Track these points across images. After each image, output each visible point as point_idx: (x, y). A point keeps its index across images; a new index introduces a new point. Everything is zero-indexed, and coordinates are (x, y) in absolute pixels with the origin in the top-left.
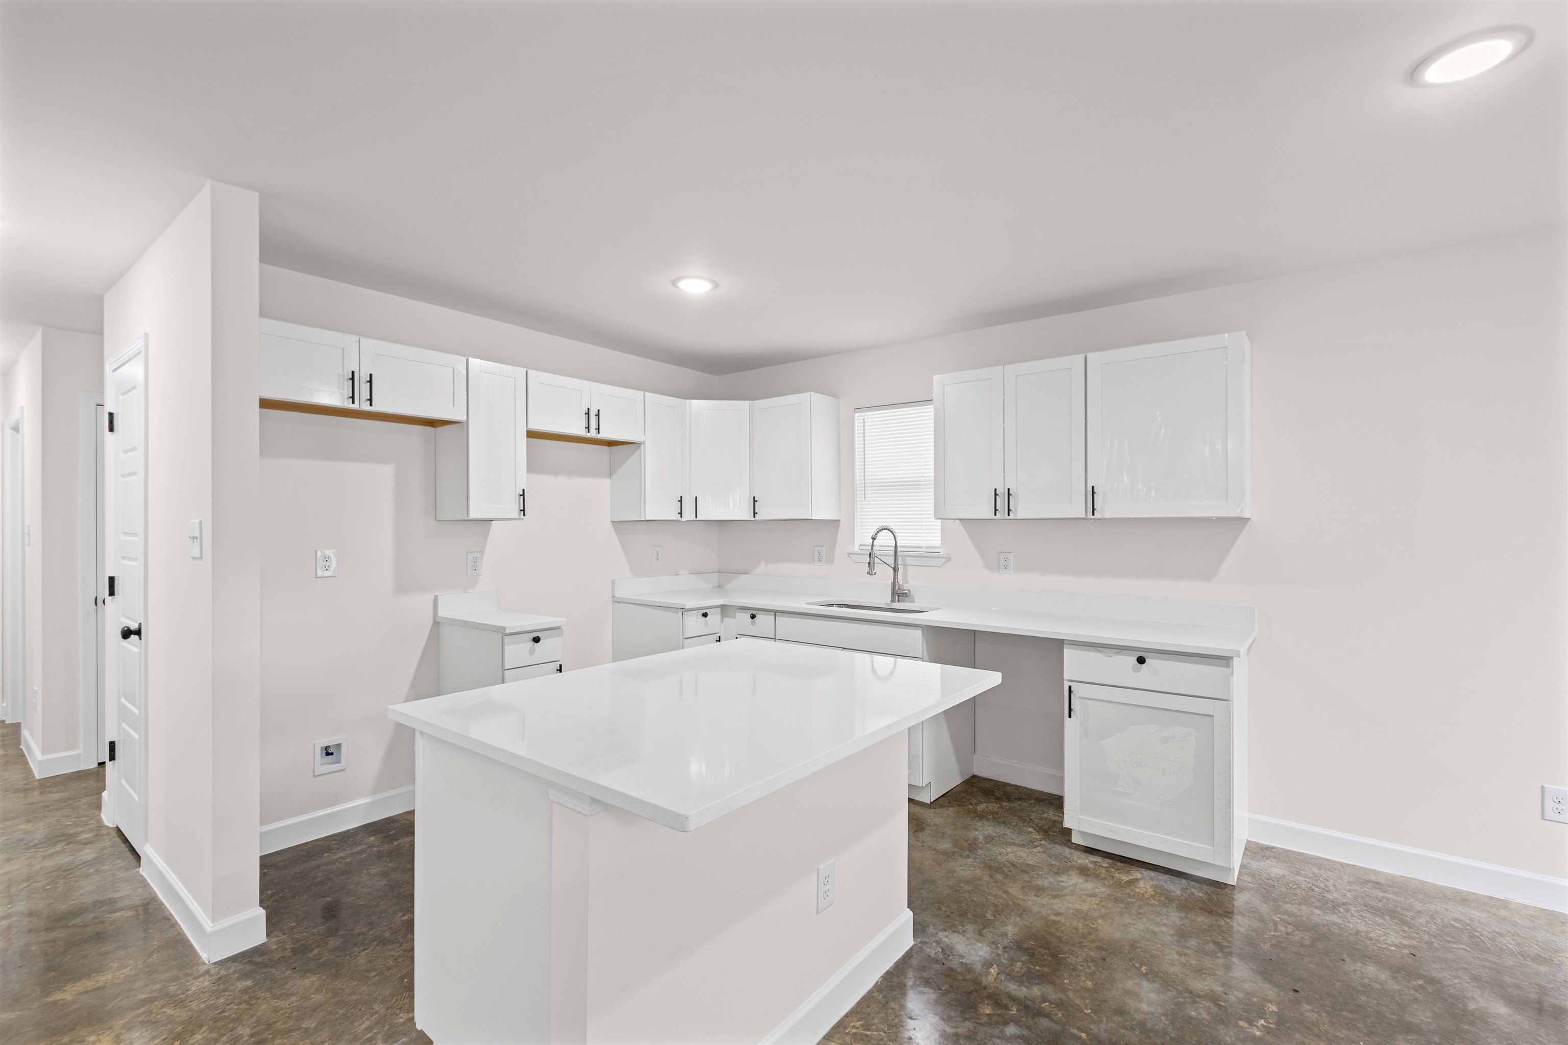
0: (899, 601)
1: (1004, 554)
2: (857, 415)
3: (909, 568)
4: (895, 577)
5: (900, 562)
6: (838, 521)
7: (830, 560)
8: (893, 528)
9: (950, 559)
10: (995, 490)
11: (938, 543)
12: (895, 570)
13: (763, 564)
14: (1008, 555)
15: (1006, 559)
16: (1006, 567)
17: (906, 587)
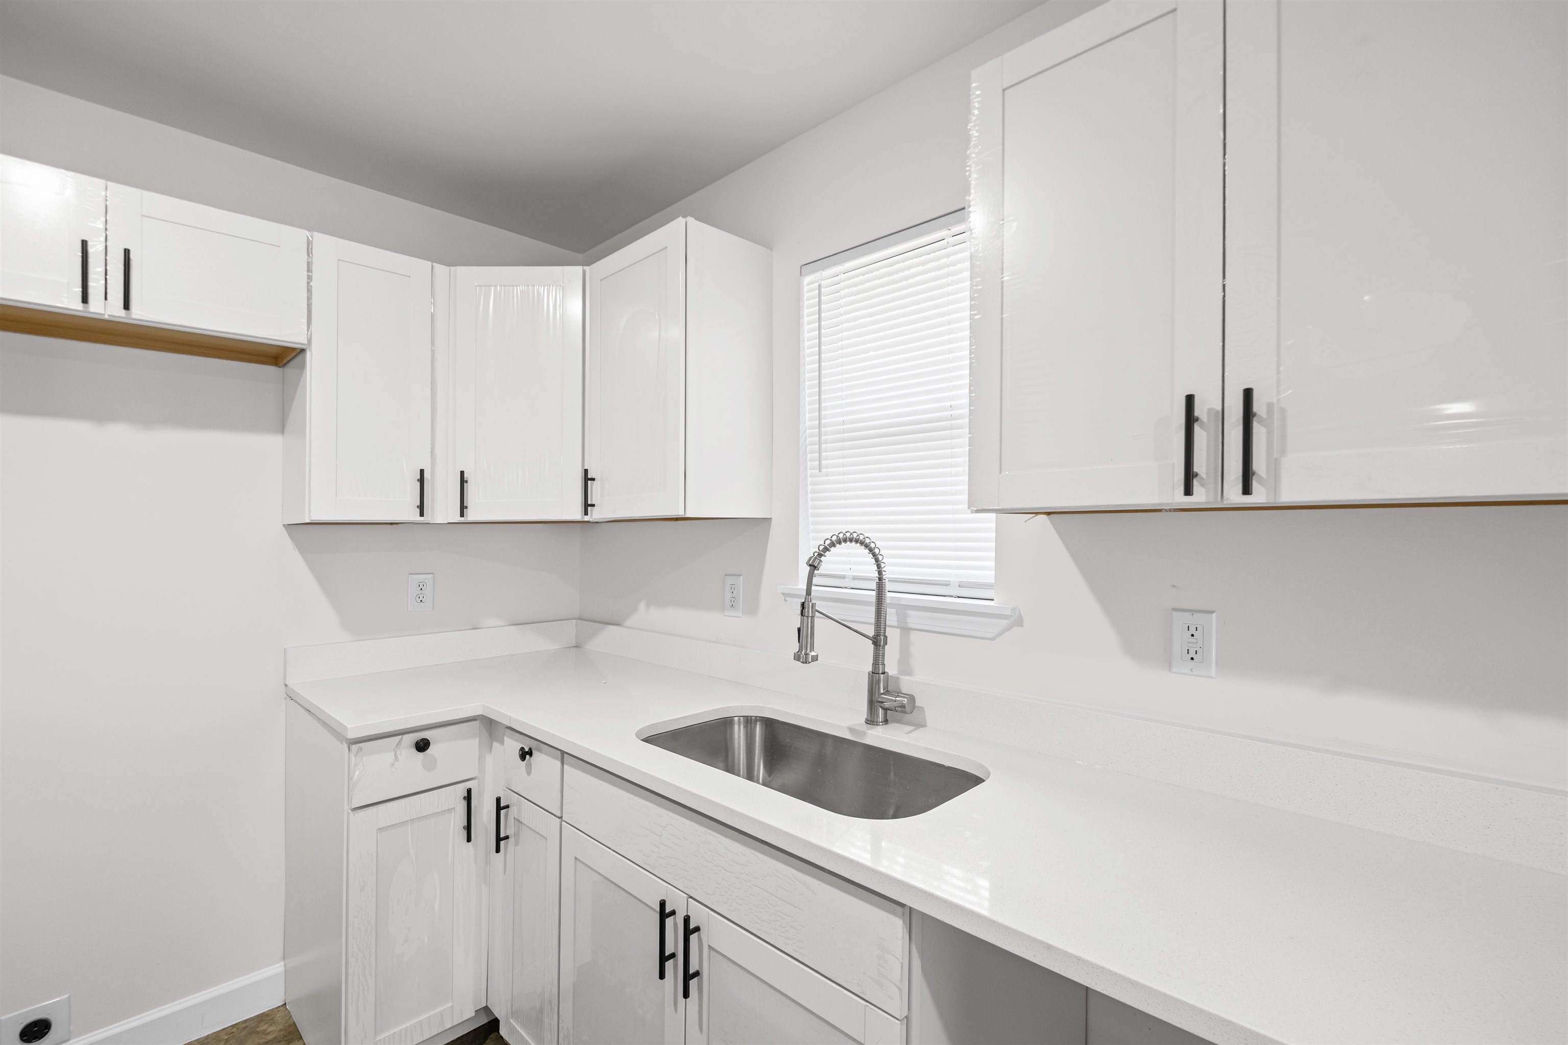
0: (886, 721)
1: (1188, 615)
2: (807, 279)
3: (914, 636)
4: (878, 659)
5: (891, 617)
6: (767, 520)
7: (752, 608)
8: (871, 535)
9: (1019, 622)
10: (1190, 400)
11: (989, 576)
12: (878, 641)
13: (642, 606)
14: (1198, 619)
15: (1193, 631)
16: (1192, 654)
17: (907, 684)
